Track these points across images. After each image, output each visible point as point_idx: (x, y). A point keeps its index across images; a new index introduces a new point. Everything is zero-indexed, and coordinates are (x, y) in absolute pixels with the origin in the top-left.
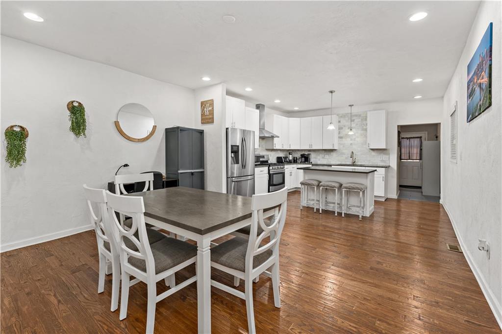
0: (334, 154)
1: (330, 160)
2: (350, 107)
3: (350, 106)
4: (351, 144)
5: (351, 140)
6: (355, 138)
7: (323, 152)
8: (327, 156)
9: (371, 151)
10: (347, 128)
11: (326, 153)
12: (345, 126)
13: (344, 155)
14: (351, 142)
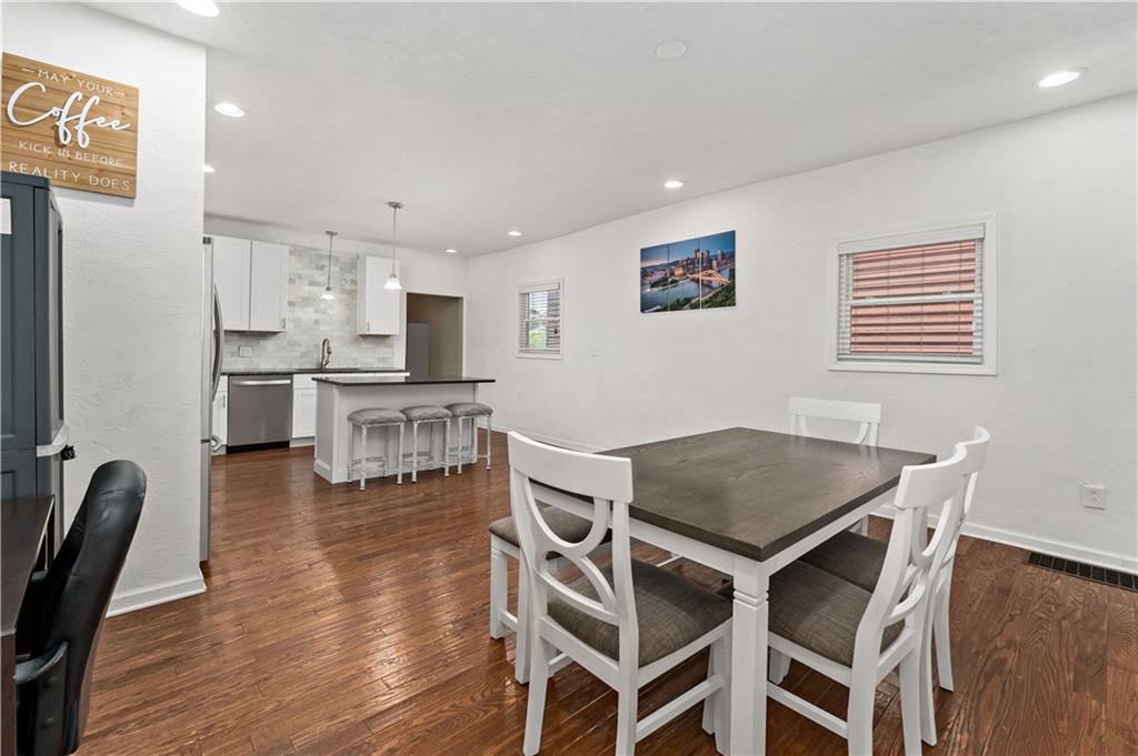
0: (269, 344)
1: (255, 361)
2: (328, 237)
3: (328, 233)
4: (316, 322)
5: (316, 311)
6: (326, 309)
7: (236, 337)
8: (250, 349)
9: (361, 339)
10: (306, 282)
11: (242, 343)
12: (300, 277)
13: (296, 348)
14: (317, 316)
